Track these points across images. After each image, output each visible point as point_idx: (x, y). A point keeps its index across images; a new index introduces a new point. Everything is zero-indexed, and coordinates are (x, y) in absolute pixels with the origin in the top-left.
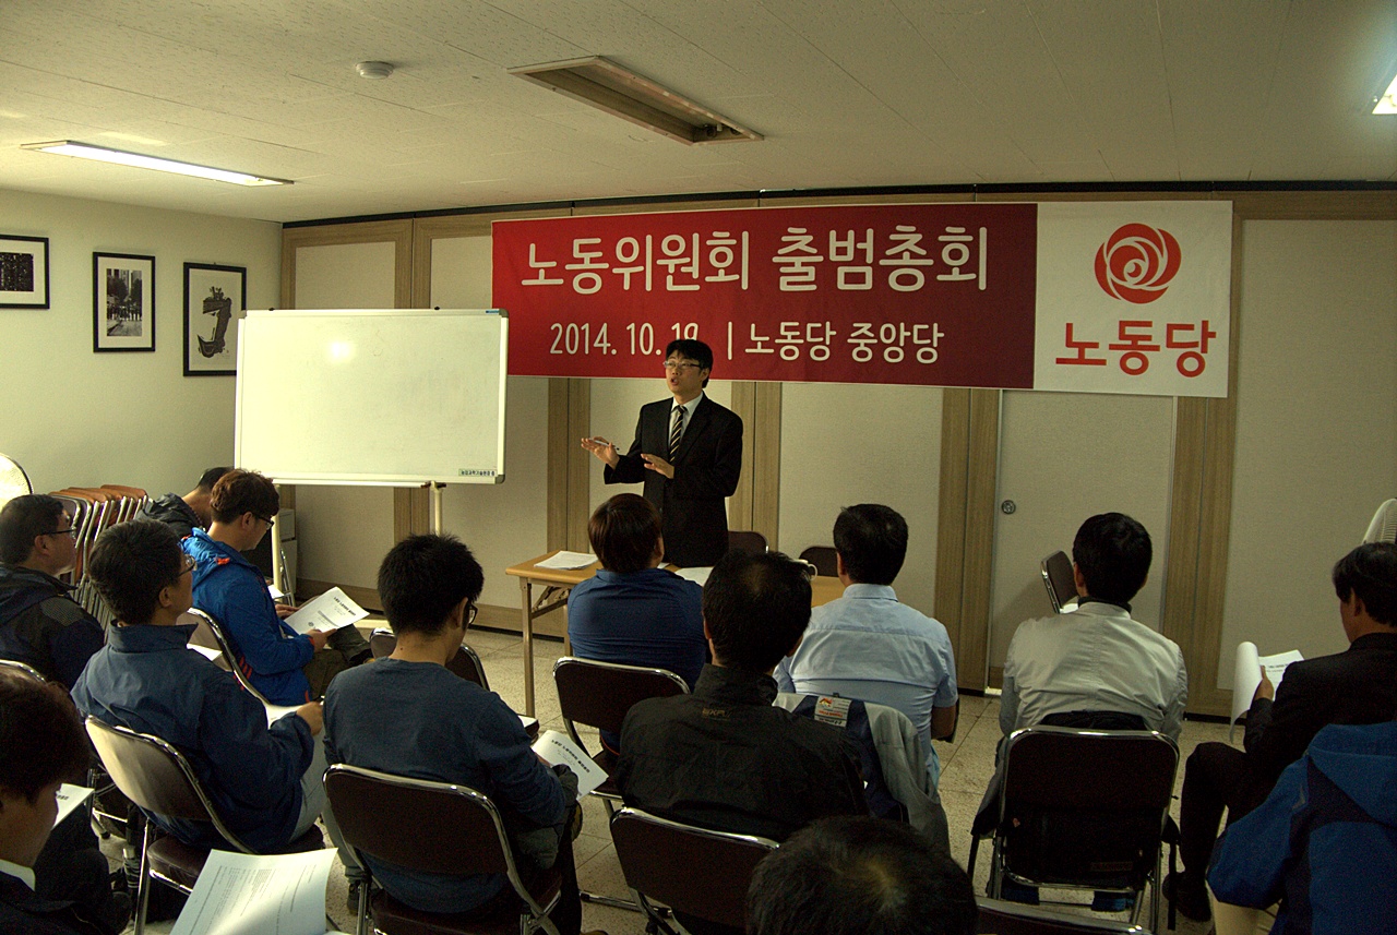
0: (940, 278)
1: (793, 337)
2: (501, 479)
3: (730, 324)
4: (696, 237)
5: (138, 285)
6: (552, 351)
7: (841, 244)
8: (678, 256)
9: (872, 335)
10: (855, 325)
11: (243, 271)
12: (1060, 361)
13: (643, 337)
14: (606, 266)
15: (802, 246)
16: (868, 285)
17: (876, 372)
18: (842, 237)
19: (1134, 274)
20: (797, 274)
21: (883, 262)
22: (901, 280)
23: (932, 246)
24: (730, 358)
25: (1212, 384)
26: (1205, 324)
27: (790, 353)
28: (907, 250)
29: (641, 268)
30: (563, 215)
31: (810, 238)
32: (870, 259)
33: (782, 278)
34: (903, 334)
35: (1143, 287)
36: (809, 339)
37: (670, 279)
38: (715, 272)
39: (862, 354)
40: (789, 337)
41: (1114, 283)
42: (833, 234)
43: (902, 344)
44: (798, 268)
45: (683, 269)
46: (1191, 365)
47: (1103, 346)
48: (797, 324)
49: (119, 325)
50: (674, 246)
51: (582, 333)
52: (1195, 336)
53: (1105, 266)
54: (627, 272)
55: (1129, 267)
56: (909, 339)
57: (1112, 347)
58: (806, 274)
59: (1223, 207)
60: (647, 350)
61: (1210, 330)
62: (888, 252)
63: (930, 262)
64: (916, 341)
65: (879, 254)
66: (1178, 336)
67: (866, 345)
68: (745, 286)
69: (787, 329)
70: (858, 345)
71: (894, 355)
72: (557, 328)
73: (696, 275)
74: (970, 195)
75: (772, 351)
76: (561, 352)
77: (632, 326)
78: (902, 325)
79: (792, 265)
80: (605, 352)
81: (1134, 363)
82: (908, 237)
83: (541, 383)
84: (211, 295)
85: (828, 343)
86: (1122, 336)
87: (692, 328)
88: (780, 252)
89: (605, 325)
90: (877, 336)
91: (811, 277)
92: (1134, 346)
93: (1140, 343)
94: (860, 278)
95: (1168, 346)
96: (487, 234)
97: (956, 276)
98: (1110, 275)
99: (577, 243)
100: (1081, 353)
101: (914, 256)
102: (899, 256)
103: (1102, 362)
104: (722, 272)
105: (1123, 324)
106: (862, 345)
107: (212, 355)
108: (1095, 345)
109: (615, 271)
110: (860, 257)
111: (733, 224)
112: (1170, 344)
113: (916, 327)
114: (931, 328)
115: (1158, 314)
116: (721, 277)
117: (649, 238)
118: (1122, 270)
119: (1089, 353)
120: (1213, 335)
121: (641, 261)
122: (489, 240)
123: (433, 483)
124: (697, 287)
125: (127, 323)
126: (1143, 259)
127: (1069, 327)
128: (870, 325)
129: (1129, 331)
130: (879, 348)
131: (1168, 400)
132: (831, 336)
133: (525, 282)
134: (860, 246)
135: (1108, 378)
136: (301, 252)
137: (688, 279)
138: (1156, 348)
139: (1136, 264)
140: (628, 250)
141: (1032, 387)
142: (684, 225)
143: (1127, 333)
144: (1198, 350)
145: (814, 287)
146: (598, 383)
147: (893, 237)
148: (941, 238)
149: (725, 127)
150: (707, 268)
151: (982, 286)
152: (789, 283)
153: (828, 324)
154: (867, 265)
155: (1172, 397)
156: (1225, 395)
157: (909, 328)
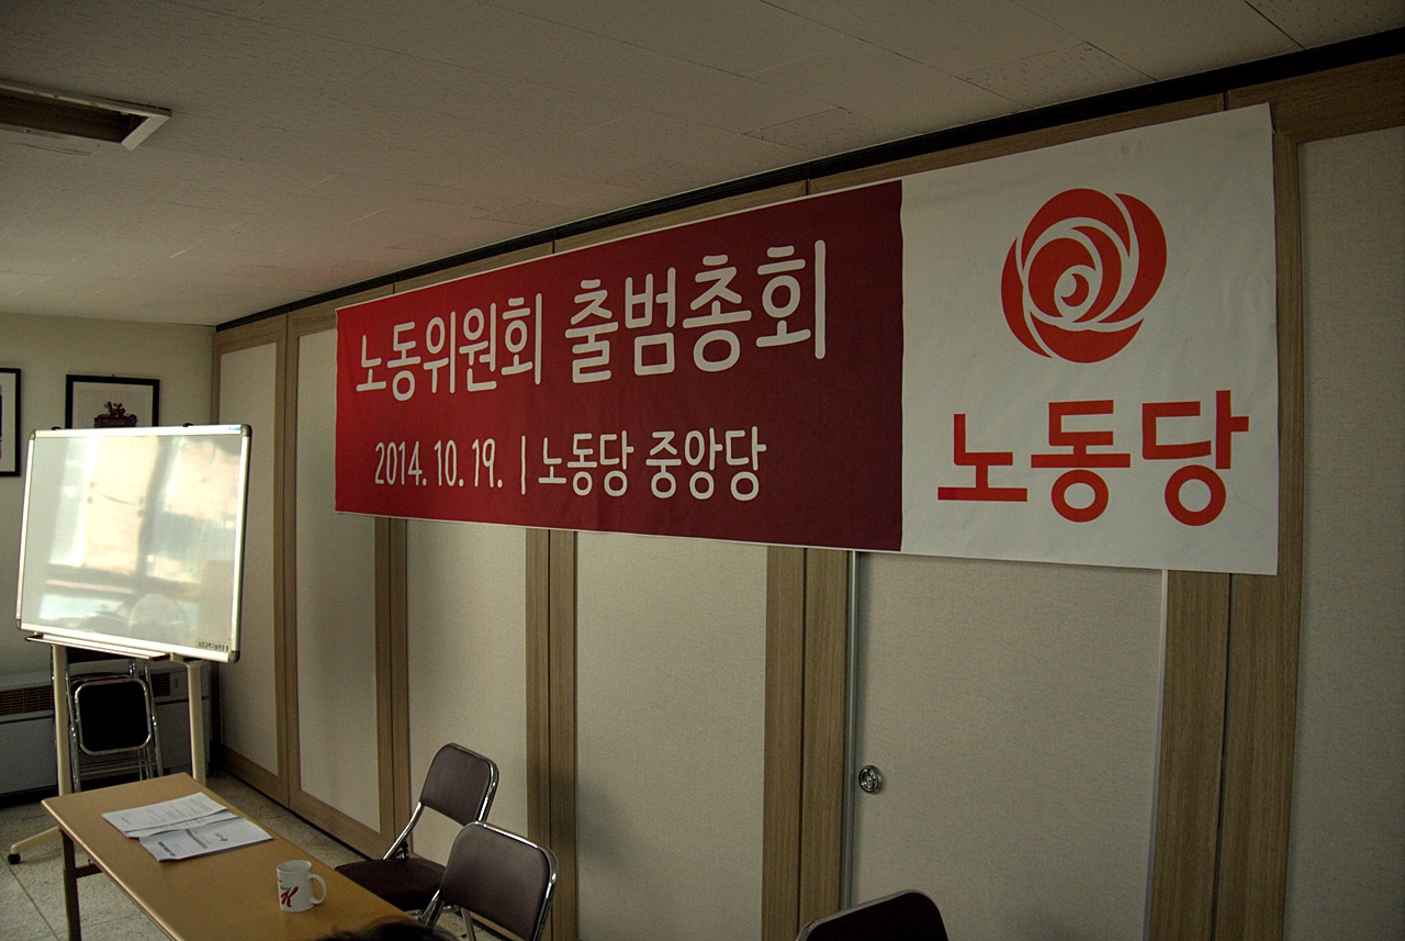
0: (762, 342)
1: (586, 458)
2: (234, 657)
3: (524, 438)
4: (493, 308)
6: (377, 481)
7: (639, 299)
8: (477, 339)
9: (674, 452)
10: (655, 434)
11: (155, 384)
12: (946, 494)
13: (448, 461)
14: (417, 360)
15: (594, 309)
16: (668, 367)
17: (682, 516)
18: (639, 288)
19: (1074, 300)
20: (590, 356)
21: (688, 323)
22: (710, 352)
23: (750, 286)
24: (524, 491)
25: (1241, 541)
26: (1223, 399)
27: (582, 483)
28: (717, 298)
29: (446, 361)
31: (605, 294)
32: (671, 322)
33: (574, 362)
34: (715, 448)
35: (1094, 325)
36: (604, 461)
37: (470, 374)
38: (511, 359)
39: (664, 485)
40: (582, 458)
41: (1039, 324)
42: (629, 282)
43: (712, 467)
44: (592, 346)
45: (483, 359)
46: (1195, 495)
47: (1022, 460)
48: (590, 436)
50: (474, 324)
51: (399, 453)
52: (1201, 429)
53: (1020, 288)
54: (435, 367)
55: (1065, 285)
56: (721, 455)
57: (1039, 461)
58: (599, 353)
59: (1251, 121)
60: (451, 479)
61: (1235, 413)
62: (695, 305)
63: (746, 316)
64: (730, 460)
65: (683, 311)
66: (1170, 431)
67: (669, 469)
68: (538, 379)
69: (582, 445)
70: (658, 469)
71: (702, 485)
73: (493, 368)
74: (800, 184)
75: (568, 481)
76: (382, 482)
77: (438, 446)
78: (712, 431)
79: (584, 340)
80: (417, 482)
81: (1080, 496)
82: (719, 274)
83: (368, 524)
84: (106, 411)
85: (624, 466)
86: (1057, 437)
87: (490, 445)
88: (574, 320)
89: (417, 444)
90: (681, 455)
91: (604, 360)
92: (1080, 458)
93: (1091, 450)
94: (660, 354)
95: (1146, 456)
96: (332, 327)
97: (783, 337)
99: (396, 331)
100: (982, 477)
101: (727, 307)
102: (706, 310)
103: (1019, 495)
104: (516, 359)
105: (1057, 410)
106: (663, 469)
108: (1005, 459)
109: (427, 366)
110: (660, 310)
111: (521, 283)
112: (1152, 451)
113: (730, 435)
114: (749, 435)
115: (1125, 383)
116: (516, 367)
117: (452, 316)
118: (1052, 294)
119: (998, 477)
120: (1242, 424)
121: (446, 350)
122: (335, 334)
124: (492, 385)
126: (1091, 264)
127: (959, 421)
128: (669, 435)
129: (1070, 424)
130: (683, 473)
131: (1150, 578)
132: (628, 455)
133: (359, 388)
134: (660, 299)
135: (1033, 530)
137: (485, 372)
138: (1122, 461)
139: (1075, 275)
140: (436, 335)
141: (902, 548)
142: (481, 292)
143: (1065, 429)
144: (1209, 461)
145: (606, 375)
146: (415, 524)
147: (699, 277)
148: (763, 270)
150: (504, 358)
151: (820, 352)
152: (583, 371)
153: (624, 434)
154: (668, 330)
155: (1161, 571)
156: (1275, 573)
157: (720, 440)
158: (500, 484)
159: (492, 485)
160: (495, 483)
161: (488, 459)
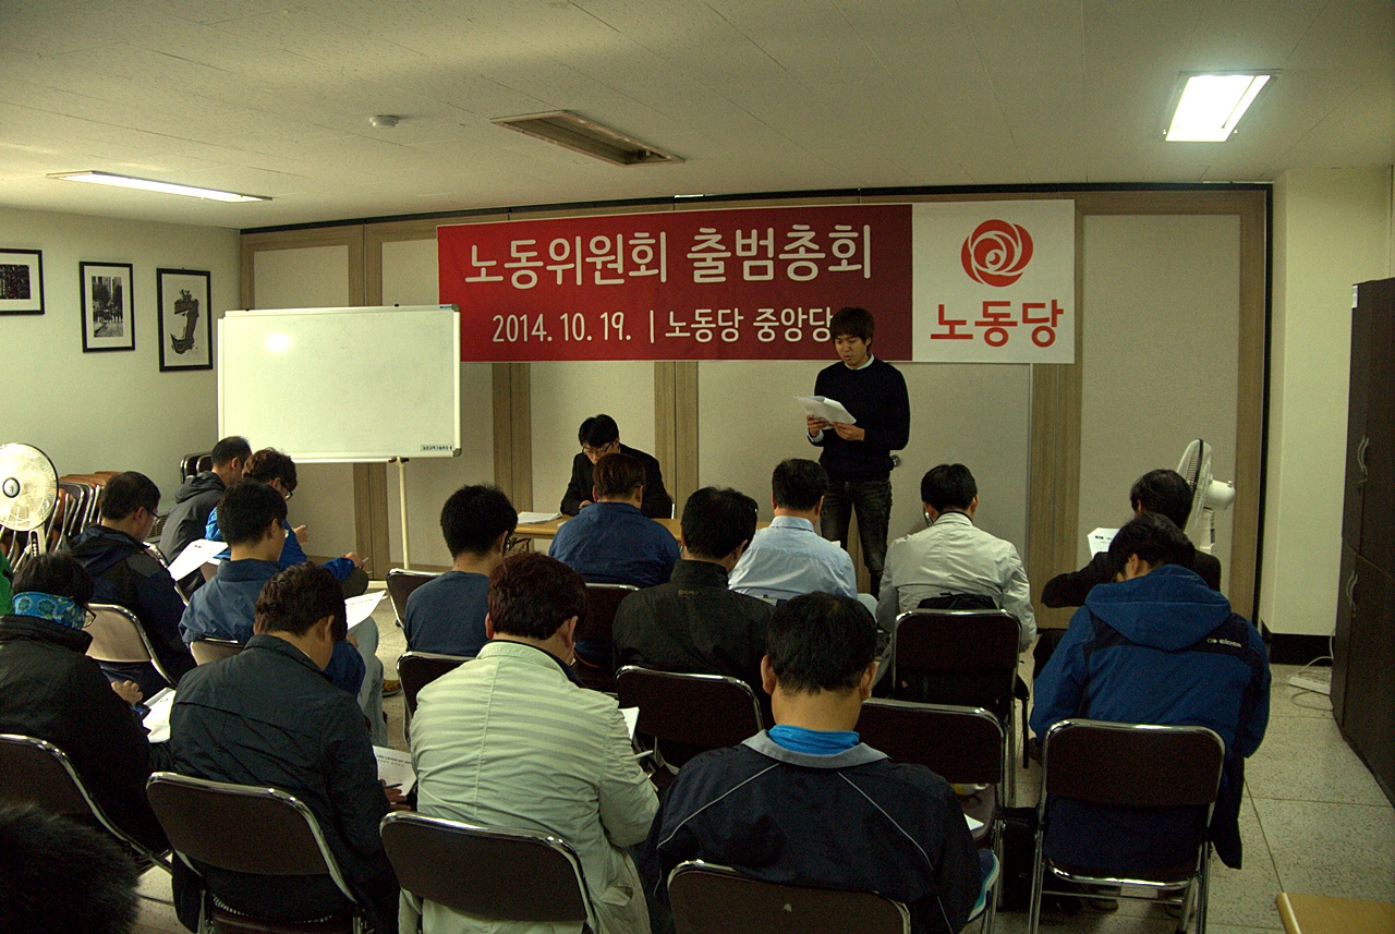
0: (831, 268)
1: (707, 322)
2: (458, 453)
3: (652, 312)
4: (620, 237)
5: (119, 290)
6: (495, 340)
7: (746, 241)
8: (604, 254)
9: (775, 319)
10: (760, 310)
11: (207, 274)
12: (934, 337)
13: (575, 325)
14: (541, 264)
15: (711, 244)
16: (770, 276)
17: (779, 350)
18: (747, 235)
19: (995, 262)
20: (708, 268)
21: (782, 256)
22: (798, 271)
23: (824, 242)
24: (652, 341)
25: (1061, 353)
26: (1054, 303)
27: (704, 336)
28: (802, 245)
29: (572, 266)
30: (502, 220)
31: (719, 237)
32: (771, 254)
33: (696, 272)
34: (801, 317)
35: (1002, 273)
36: (720, 323)
37: (598, 274)
38: (638, 267)
39: (766, 335)
40: (703, 322)
41: (978, 271)
42: (739, 233)
43: (800, 326)
44: (709, 263)
45: (610, 266)
46: (1043, 336)
47: (970, 323)
48: (710, 311)
49: (104, 327)
50: (600, 245)
51: (521, 322)
52: (1046, 312)
53: (970, 256)
54: (559, 269)
55: (990, 256)
56: (805, 321)
57: (978, 324)
58: (717, 268)
59: (1067, 206)
60: (579, 336)
61: (1058, 308)
62: (787, 248)
63: (823, 256)
64: (812, 323)
65: (779, 249)
66: (1032, 313)
67: (769, 327)
68: (664, 279)
69: (701, 315)
70: (763, 327)
71: (794, 335)
72: (499, 320)
73: (620, 271)
74: (854, 198)
75: (688, 334)
76: (502, 340)
77: (565, 316)
78: (800, 309)
79: (704, 260)
80: (542, 339)
81: (996, 337)
82: (803, 234)
83: (486, 367)
84: (180, 297)
85: (737, 326)
86: (986, 314)
87: (618, 317)
88: (694, 249)
89: (541, 316)
90: (779, 320)
91: (721, 270)
92: (996, 322)
93: (1001, 320)
94: (762, 270)
95: (1024, 322)
96: (433, 237)
97: (844, 267)
98: (974, 264)
99: (514, 244)
100: (952, 330)
101: (808, 250)
102: (796, 251)
103: (970, 337)
104: (643, 267)
105: (986, 305)
106: (766, 327)
107: (183, 352)
108: (963, 323)
109: (549, 268)
110: (762, 251)
111: (652, 226)
112: (1026, 320)
113: (812, 311)
114: (825, 311)
115: (1015, 295)
116: (643, 272)
117: (578, 239)
118: (984, 260)
119: (959, 330)
120: (1061, 312)
121: (572, 259)
122: (435, 242)
123: (398, 459)
124: (622, 281)
125: (111, 325)
126: (1001, 249)
127: (941, 308)
128: (772, 311)
129: (992, 310)
130: (780, 330)
131: (1027, 367)
132: (739, 321)
133: (468, 280)
134: (762, 243)
135: (976, 350)
136: (258, 256)
137: (613, 274)
138: (1014, 324)
139: (996, 254)
140: (559, 250)
141: (911, 359)
142: (610, 227)
143: (990, 311)
144: (1049, 324)
146: (537, 367)
147: (790, 235)
148: (832, 235)
149: (652, 153)
150: (630, 265)
151: (867, 275)
152: (702, 276)
153: (736, 310)
154: (769, 259)
155: (1028, 364)
156: (1072, 362)
157: (805, 312)
158: (628, 337)
159: (621, 338)
160: (624, 336)
161: (617, 323)
